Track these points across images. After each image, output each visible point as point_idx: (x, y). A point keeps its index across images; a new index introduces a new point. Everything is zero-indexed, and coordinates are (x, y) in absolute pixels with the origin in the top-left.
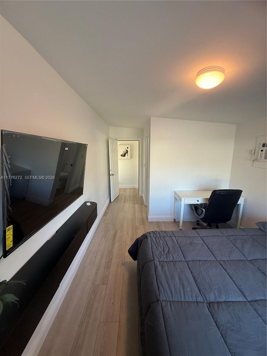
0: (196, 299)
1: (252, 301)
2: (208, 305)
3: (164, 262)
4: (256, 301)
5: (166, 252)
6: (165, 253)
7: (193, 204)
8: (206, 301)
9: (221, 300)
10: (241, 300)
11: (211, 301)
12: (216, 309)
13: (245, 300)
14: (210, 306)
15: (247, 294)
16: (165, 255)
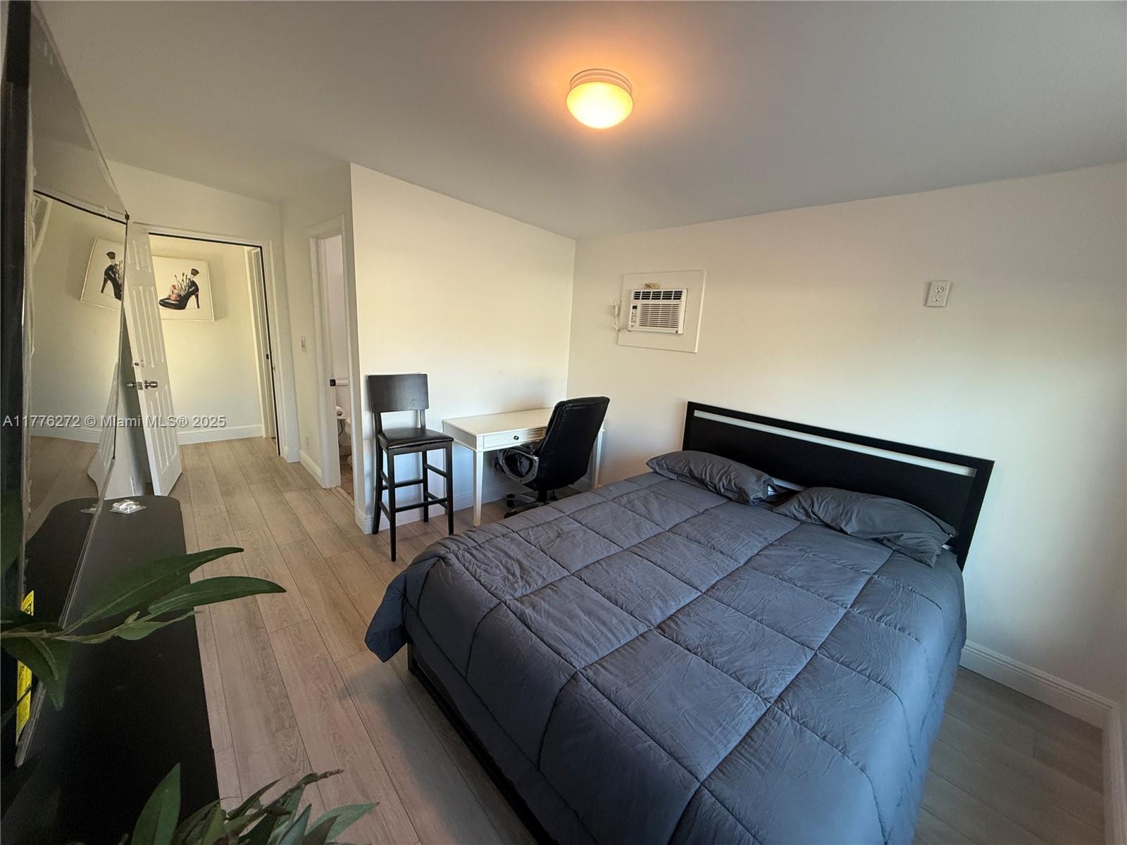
0: (637, 632)
1: (708, 590)
2: (659, 631)
3: (527, 595)
4: (713, 587)
5: (518, 572)
6: (519, 576)
7: (501, 450)
8: (652, 627)
9: (673, 611)
10: (696, 596)
11: (659, 621)
12: (676, 628)
13: (700, 593)
14: (664, 631)
15: (697, 582)
16: (520, 579)
